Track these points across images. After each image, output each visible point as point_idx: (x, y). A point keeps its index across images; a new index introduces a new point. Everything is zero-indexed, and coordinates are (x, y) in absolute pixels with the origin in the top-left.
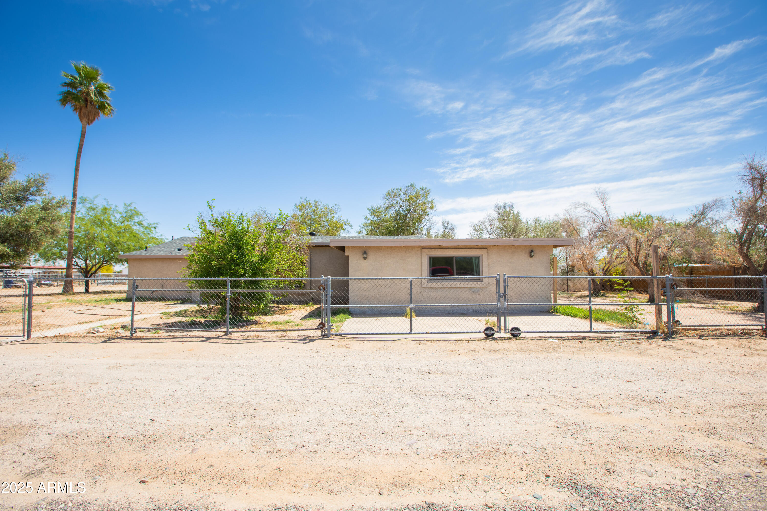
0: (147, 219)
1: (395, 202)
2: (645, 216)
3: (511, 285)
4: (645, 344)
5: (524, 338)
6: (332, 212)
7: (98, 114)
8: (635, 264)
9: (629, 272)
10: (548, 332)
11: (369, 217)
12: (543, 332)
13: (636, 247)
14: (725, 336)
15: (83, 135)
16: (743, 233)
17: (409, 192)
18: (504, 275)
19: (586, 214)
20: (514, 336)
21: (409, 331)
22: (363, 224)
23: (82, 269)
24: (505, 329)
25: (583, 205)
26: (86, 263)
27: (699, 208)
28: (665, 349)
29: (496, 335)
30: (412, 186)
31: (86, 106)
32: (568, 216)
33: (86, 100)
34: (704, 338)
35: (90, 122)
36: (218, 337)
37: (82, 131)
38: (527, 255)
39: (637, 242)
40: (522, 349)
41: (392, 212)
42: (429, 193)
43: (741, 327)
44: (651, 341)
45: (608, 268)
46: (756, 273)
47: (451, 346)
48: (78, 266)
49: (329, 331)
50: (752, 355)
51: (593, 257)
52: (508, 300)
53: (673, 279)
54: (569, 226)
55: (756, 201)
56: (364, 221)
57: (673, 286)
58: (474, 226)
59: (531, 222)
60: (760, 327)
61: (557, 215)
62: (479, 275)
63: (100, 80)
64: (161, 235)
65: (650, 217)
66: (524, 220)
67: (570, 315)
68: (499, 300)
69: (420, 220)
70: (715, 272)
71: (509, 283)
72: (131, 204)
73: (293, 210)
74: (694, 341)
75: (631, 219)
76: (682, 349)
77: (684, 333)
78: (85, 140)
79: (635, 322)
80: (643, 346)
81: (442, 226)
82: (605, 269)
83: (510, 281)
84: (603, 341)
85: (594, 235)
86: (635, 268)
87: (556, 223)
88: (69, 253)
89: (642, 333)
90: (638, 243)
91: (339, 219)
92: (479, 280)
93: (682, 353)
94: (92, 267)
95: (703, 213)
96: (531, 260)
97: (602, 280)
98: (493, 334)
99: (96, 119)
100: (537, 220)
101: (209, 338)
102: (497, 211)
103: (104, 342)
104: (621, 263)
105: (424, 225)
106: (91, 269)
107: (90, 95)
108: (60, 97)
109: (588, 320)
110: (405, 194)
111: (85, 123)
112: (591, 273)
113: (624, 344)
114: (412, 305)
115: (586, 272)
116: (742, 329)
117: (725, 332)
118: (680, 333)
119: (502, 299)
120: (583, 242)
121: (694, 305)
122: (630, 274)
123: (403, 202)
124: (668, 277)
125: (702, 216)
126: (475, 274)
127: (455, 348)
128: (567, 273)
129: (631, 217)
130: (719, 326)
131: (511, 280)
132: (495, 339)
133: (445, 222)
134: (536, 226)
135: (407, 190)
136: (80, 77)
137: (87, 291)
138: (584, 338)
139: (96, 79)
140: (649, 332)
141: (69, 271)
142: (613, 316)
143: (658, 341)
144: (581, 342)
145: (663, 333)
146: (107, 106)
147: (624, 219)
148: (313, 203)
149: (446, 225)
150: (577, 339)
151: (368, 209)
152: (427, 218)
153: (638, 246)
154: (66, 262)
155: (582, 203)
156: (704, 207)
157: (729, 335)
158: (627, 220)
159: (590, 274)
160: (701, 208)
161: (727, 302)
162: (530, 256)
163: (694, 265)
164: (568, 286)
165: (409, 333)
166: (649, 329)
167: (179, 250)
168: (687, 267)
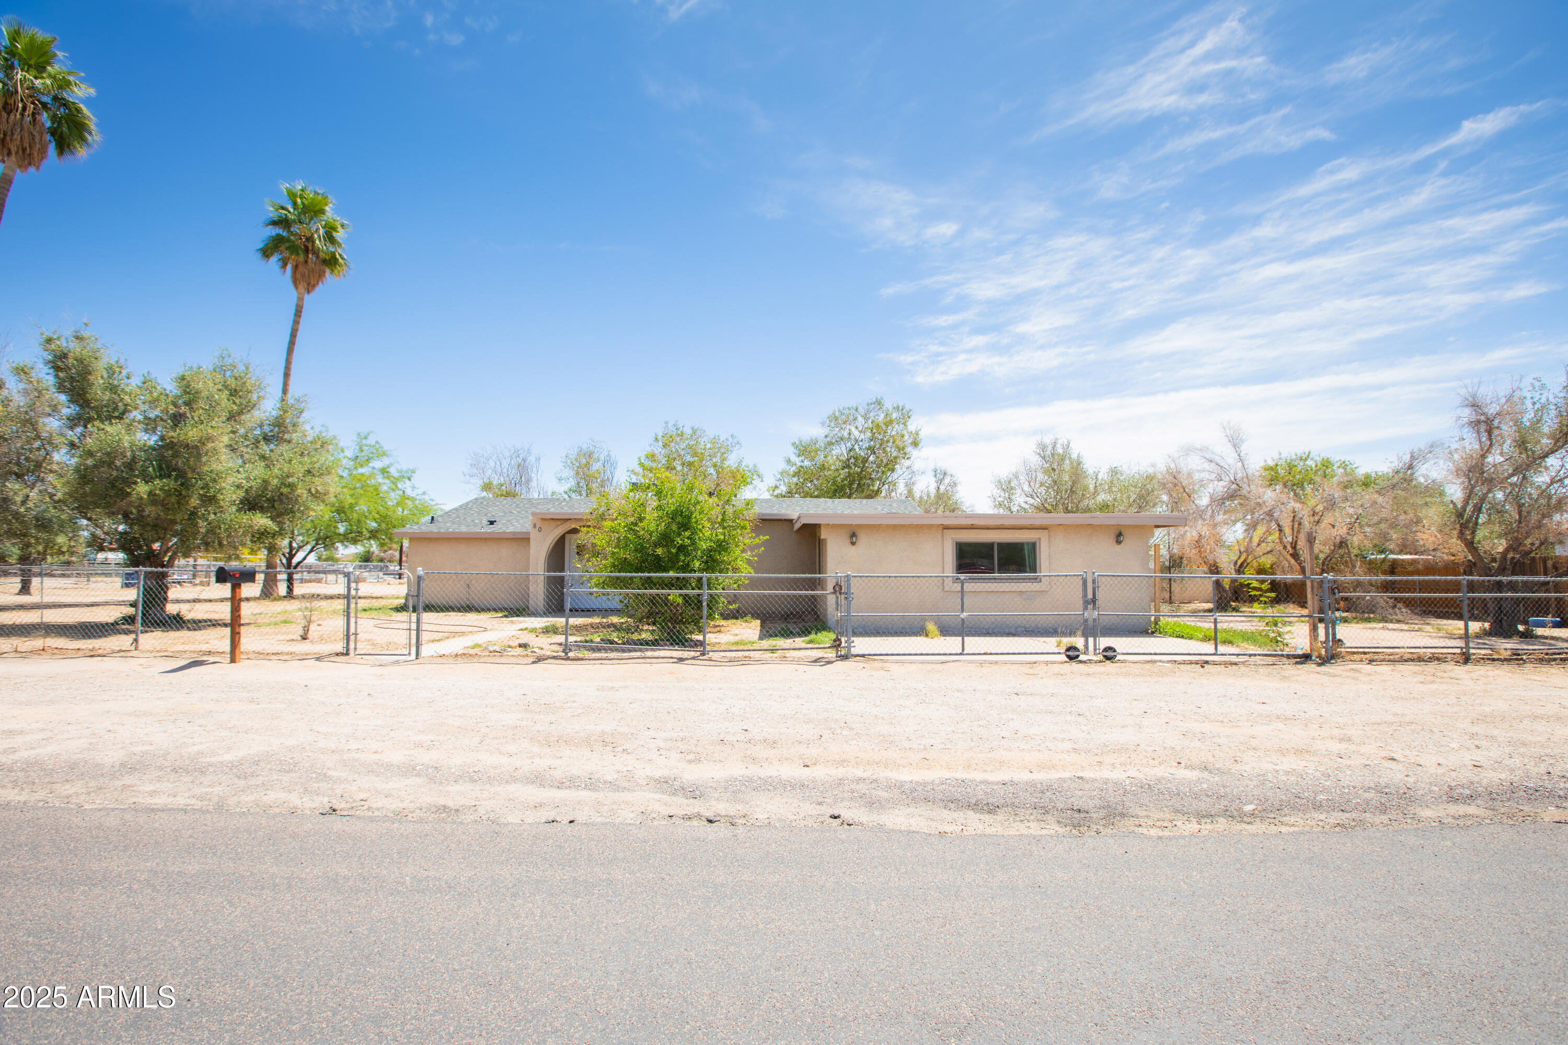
0: (398, 462)
1: (846, 434)
2: (1317, 458)
3: (1103, 586)
4: (1291, 669)
5: (1122, 662)
6: (723, 449)
7: (324, 272)
8: (1291, 555)
9: (1283, 567)
10: (1155, 654)
11: (794, 459)
12: (1148, 654)
13: (1293, 526)
14: (1406, 661)
15: (299, 311)
16: (1464, 508)
17: (872, 414)
18: (1094, 573)
19: (1206, 466)
20: (1108, 658)
21: (960, 651)
22: (781, 473)
24: (1095, 650)
25: (1201, 450)
27: (1404, 457)
28: (1316, 676)
29: (1082, 657)
30: (879, 403)
31: (306, 261)
32: (1173, 466)
33: (307, 250)
34: (1374, 663)
35: (310, 288)
36: (694, 658)
37: (297, 306)
38: (1112, 540)
39: (1294, 517)
40: (1122, 672)
41: (840, 451)
42: (909, 417)
43: (1430, 650)
44: (1300, 666)
45: (1245, 560)
46: (1487, 571)
47: (1026, 669)
49: (849, 650)
50: (1433, 682)
51: (1219, 542)
52: (1098, 608)
53: (1335, 581)
54: (1175, 485)
55: (1483, 456)
56: (783, 466)
57: (1333, 590)
58: (999, 481)
59: (1103, 475)
60: (1458, 651)
61: (1153, 466)
62: (1036, 573)
63: (330, 212)
64: (424, 493)
65: (1326, 464)
66: (1090, 471)
67: (1182, 637)
68: (1085, 608)
69: (890, 465)
70: (1430, 569)
71: (1100, 584)
72: (369, 434)
73: (650, 445)
74: (1360, 666)
75: (1291, 467)
76: (1340, 676)
77: (1348, 658)
78: (302, 321)
79: (1280, 644)
80: (1288, 672)
81: (934, 479)
82: (1239, 563)
83: (1102, 582)
84: (1234, 666)
85: (1220, 502)
86: (1293, 561)
87: (1151, 478)
89: (1288, 657)
90: (1296, 519)
91: (740, 463)
92: (1035, 579)
93: (1338, 680)
95: (1410, 467)
96: (1118, 548)
97: (1234, 581)
98: (1077, 656)
99: (320, 281)
100: (1114, 472)
101: (681, 660)
102: (1039, 454)
103: (534, 662)
104: (1268, 553)
105: (900, 476)
107: (314, 242)
108: (260, 245)
109: (1212, 642)
110: (866, 418)
111: (303, 291)
112: (1214, 569)
113: (1262, 670)
114: (964, 614)
115: (1205, 568)
116: (1432, 653)
117: (1406, 657)
118: (1343, 657)
119: (1090, 607)
120: (1200, 514)
121: (1391, 626)
122: (1284, 572)
123: (861, 432)
124: (1327, 577)
125: (1409, 472)
126: (1028, 570)
127: (1032, 671)
128: (1169, 569)
129: (1291, 460)
130: (1399, 648)
131: (1103, 579)
132: (1081, 662)
133: (939, 471)
134: (1112, 482)
135: (869, 411)
136: (295, 209)
137: (290, 594)
138: (1207, 662)
139: (323, 212)
140: (1299, 655)
142: (1248, 637)
143: (1310, 667)
144: (1203, 667)
145: (1319, 657)
146: (341, 261)
147: (1277, 465)
148: (688, 431)
149: (940, 475)
150: (1197, 664)
151: (793, 444)
152: (907, 463)
153: (1296, 524)
155: (1199, 447)
156: (1412, 456)
157: (1413, 660)
158: (1284, 466)
159: (1212, 572)
160: (1407, 458)
161: (1445, 622)
162: (1117, 541)
163: (1400, 557)
164: (1170, 593)
165: (961, 654)
166: (1300, 652)
167: (492, 523)
168: (1384, 560)
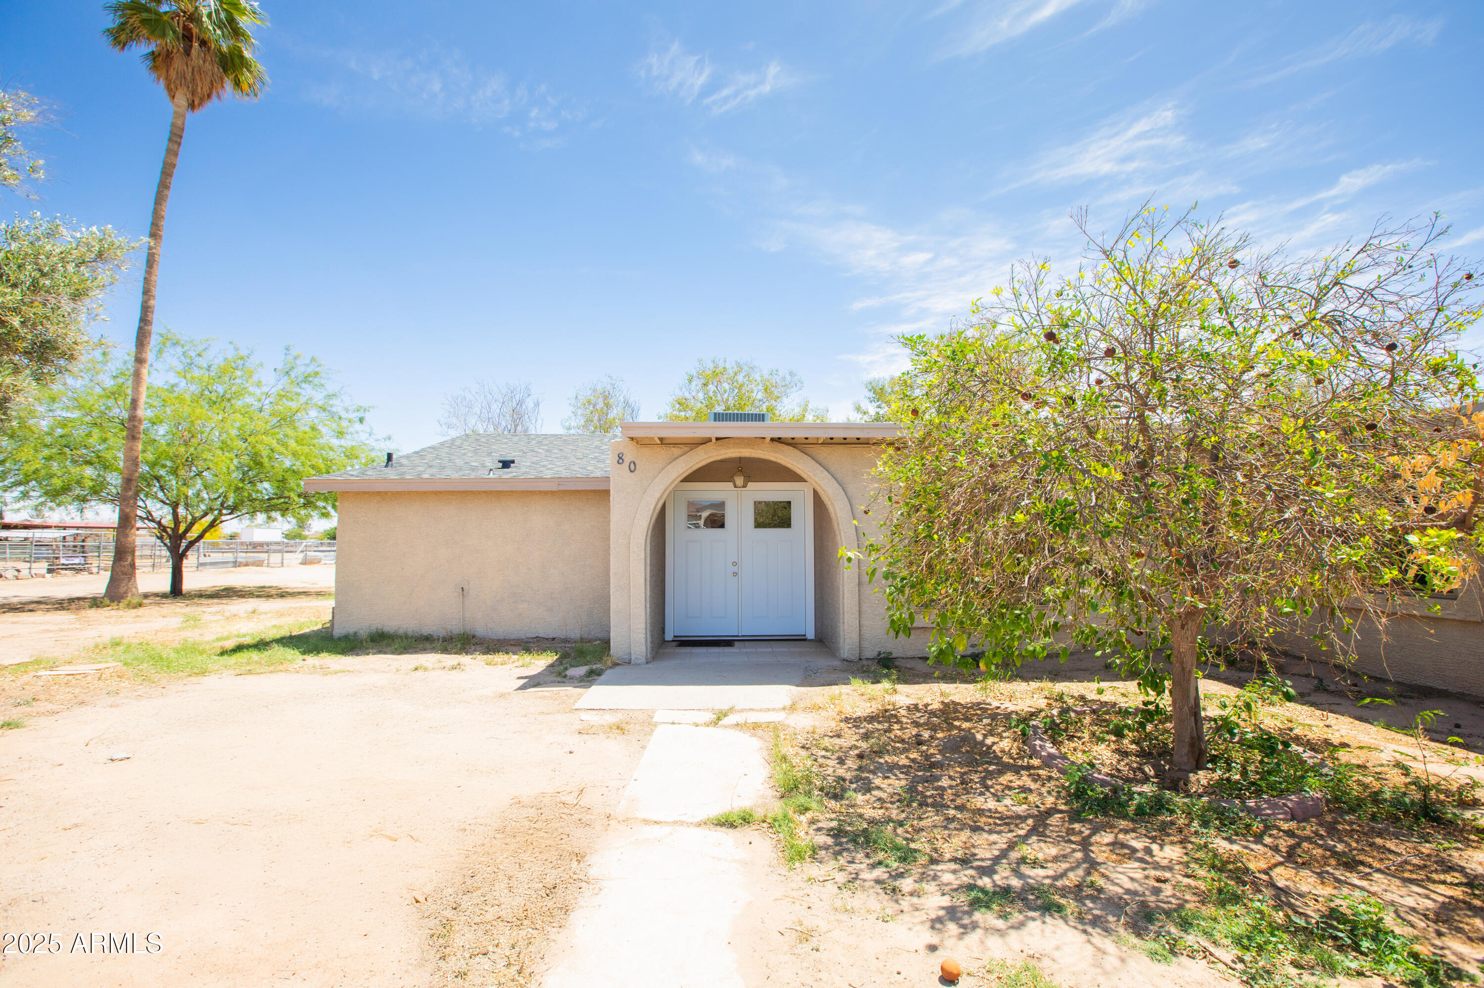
7: (222, 82)
15: (176, 136)
23: (164, 529)
26: (175, 515)
31: (188, 52)
33: (188, 37)
35: (196, 102)
37: (174, 126)
48: (153, 521)
88: (128, 482)
94: (192, 524)
99: (214, 94)
106: (187, 530)
107: (200, 20)
108: (111, 21)
111: (183, 104)
137: (176, 591)
141: (127, 536)
154: (118, 509)
